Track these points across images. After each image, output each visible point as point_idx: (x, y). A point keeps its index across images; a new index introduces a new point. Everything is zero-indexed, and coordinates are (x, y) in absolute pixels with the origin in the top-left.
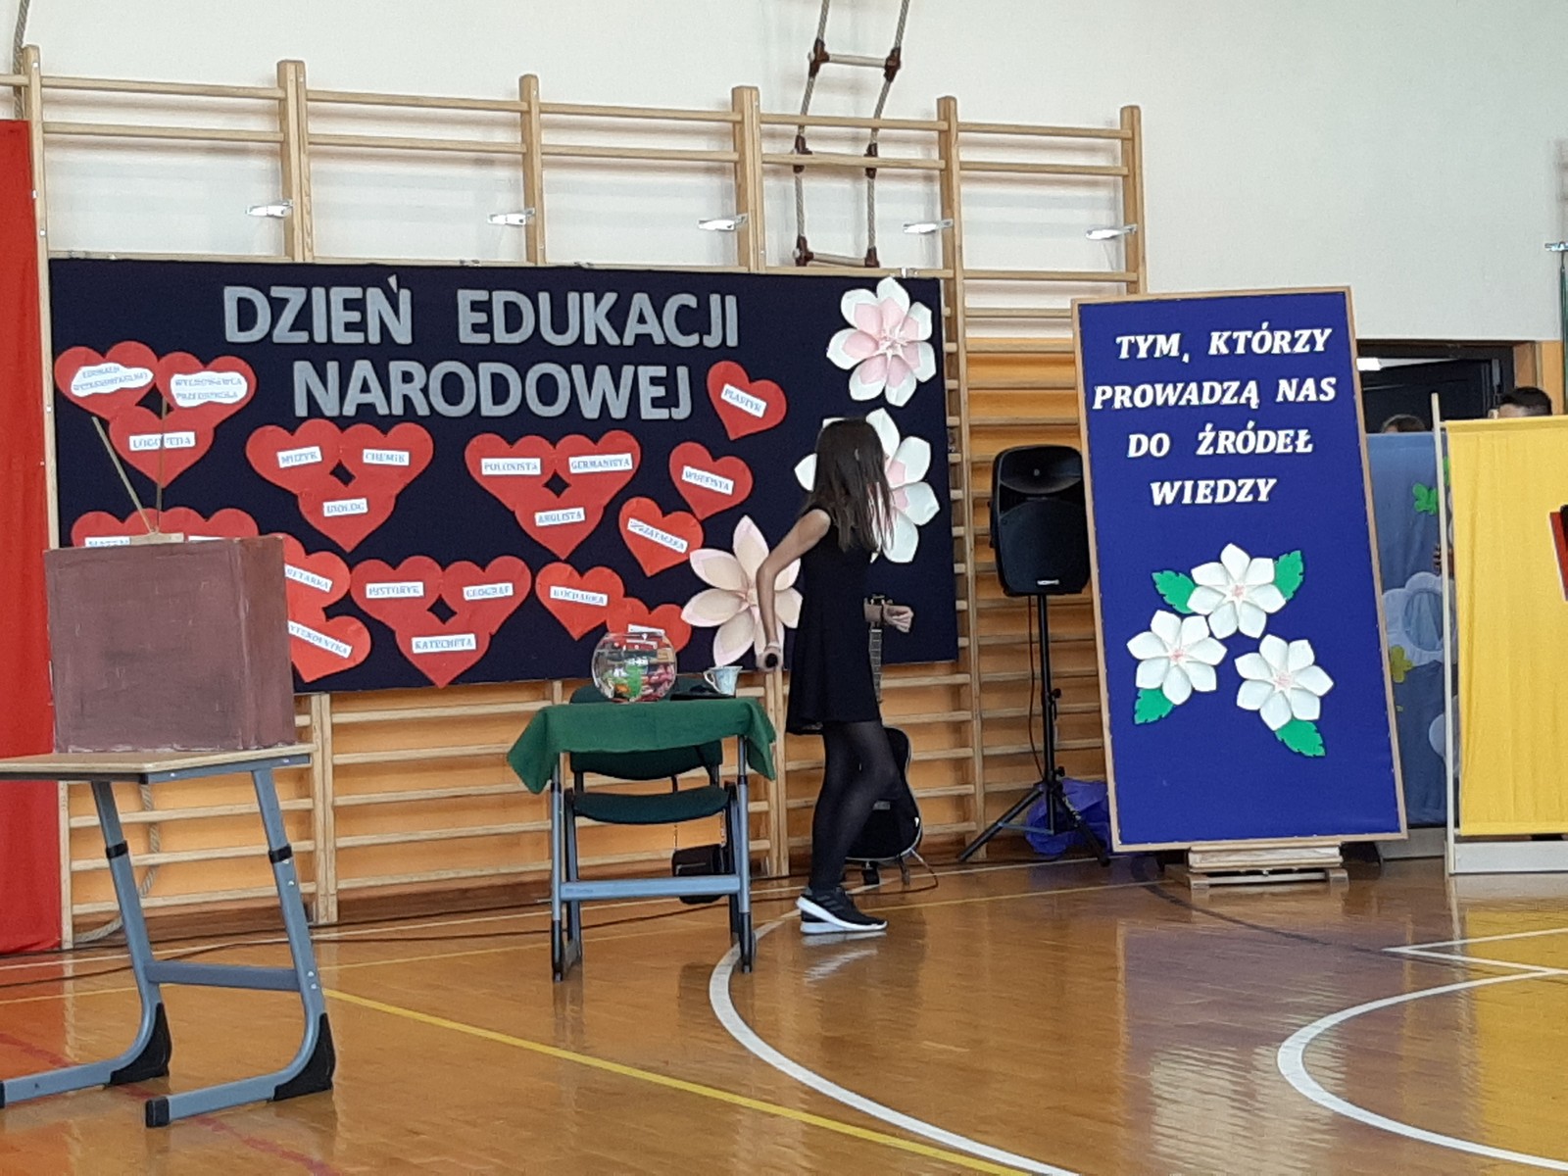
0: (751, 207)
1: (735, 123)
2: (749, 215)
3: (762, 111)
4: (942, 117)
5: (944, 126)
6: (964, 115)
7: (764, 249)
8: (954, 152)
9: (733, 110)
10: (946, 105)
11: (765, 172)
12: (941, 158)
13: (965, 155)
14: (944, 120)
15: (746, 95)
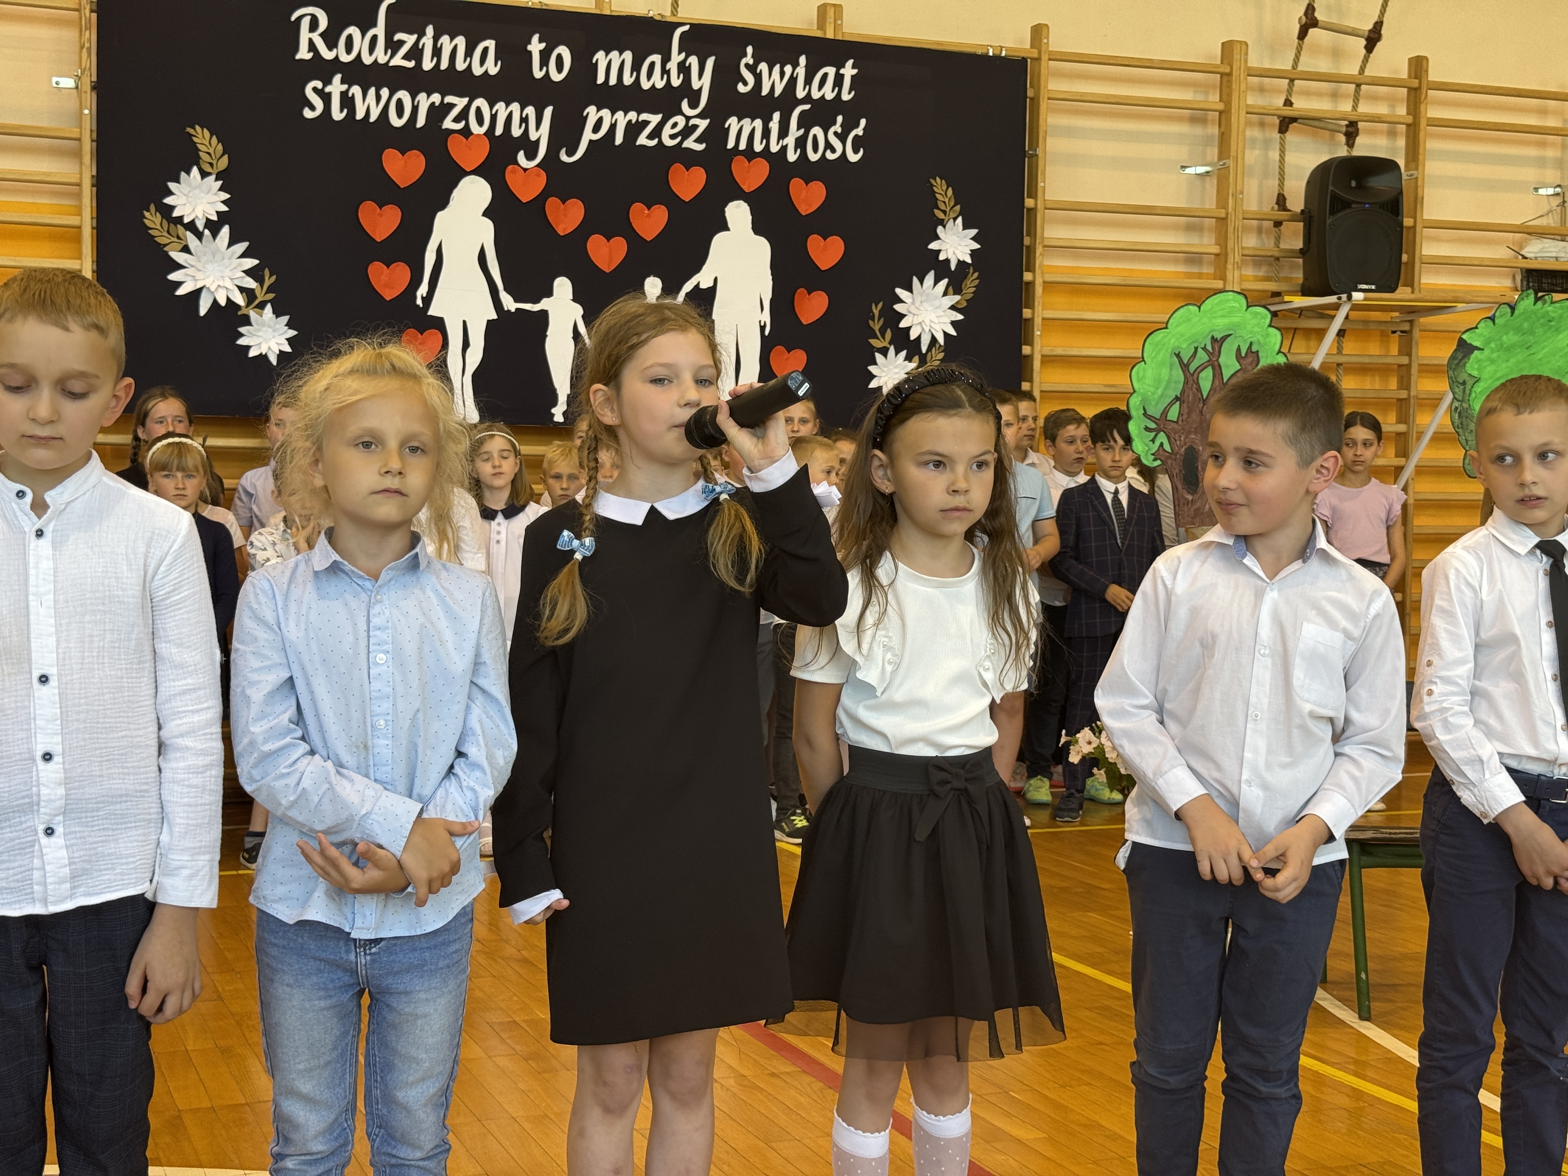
0: (1233, 153)
1: (1222, 75)
2: (1230, 163)
3: (1250, 64)
4: (1413, 75)
5: (1415, 83)
6: (1434, 75)
7: (1242, 193)
8: (1423, 107)
9: (1222, 63)
10: (1418, 65)
11: (1249, 123)
12: (1408, 114)
13: (1433, 112)
14: (1416, 78)
15: (1237, 48)
